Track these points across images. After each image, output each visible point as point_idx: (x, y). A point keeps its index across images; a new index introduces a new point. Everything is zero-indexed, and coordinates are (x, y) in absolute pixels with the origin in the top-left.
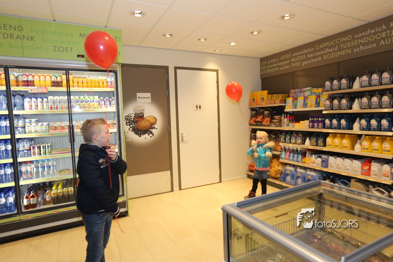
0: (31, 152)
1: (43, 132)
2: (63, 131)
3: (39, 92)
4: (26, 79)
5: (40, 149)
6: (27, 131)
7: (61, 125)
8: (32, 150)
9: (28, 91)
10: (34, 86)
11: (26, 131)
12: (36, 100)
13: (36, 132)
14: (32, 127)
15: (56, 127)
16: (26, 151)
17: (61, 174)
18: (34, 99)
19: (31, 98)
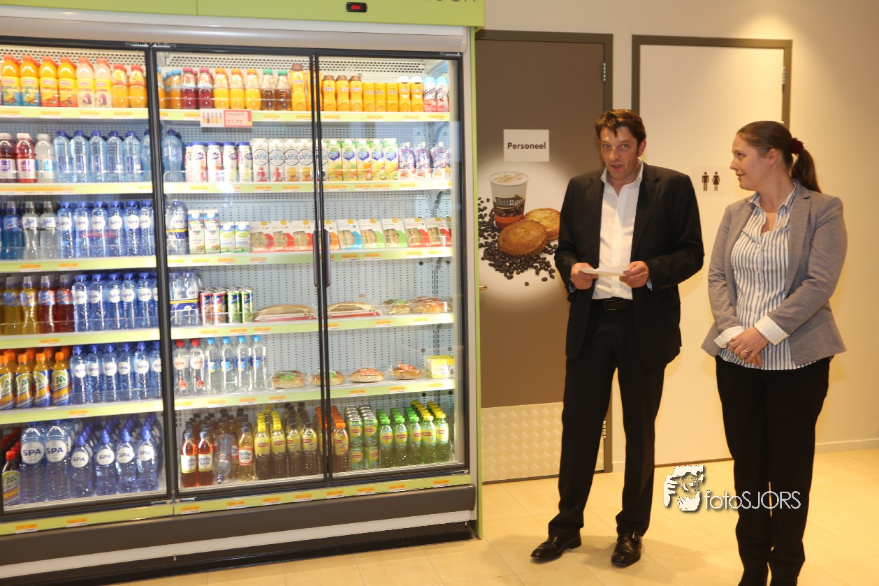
0: (200, 312)
1: (236, 252)
2: (291, 249)
3: (227, 124)
4: (191, 85)
5: (226, 303)
6: (192, 246)
7: (285, 231)
8: (204, 306)
9: (197, 124)
10: (214, 107)
11: (191, 248)
12: (218, 152)
13: (217, 249)
14: (208, 235)
15: (269, 237)
16: (188, 308)
17: (281, 386)
18: (213, 149)
19: (206, 145)
